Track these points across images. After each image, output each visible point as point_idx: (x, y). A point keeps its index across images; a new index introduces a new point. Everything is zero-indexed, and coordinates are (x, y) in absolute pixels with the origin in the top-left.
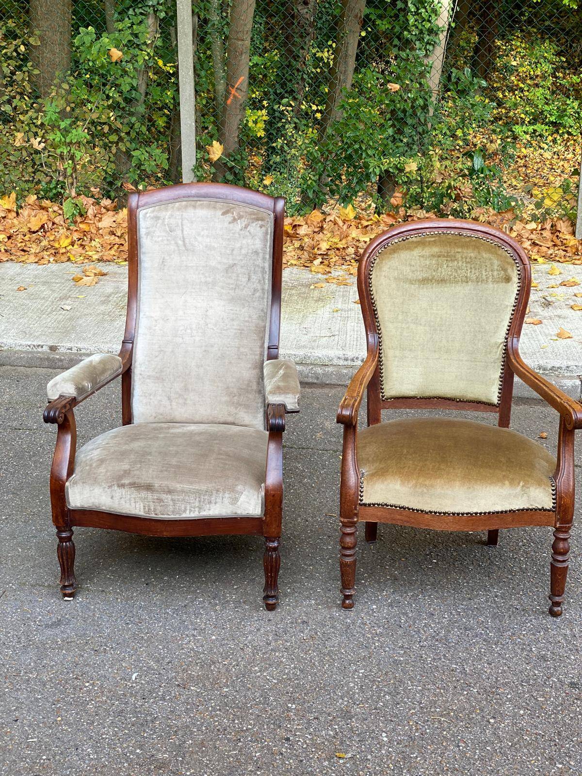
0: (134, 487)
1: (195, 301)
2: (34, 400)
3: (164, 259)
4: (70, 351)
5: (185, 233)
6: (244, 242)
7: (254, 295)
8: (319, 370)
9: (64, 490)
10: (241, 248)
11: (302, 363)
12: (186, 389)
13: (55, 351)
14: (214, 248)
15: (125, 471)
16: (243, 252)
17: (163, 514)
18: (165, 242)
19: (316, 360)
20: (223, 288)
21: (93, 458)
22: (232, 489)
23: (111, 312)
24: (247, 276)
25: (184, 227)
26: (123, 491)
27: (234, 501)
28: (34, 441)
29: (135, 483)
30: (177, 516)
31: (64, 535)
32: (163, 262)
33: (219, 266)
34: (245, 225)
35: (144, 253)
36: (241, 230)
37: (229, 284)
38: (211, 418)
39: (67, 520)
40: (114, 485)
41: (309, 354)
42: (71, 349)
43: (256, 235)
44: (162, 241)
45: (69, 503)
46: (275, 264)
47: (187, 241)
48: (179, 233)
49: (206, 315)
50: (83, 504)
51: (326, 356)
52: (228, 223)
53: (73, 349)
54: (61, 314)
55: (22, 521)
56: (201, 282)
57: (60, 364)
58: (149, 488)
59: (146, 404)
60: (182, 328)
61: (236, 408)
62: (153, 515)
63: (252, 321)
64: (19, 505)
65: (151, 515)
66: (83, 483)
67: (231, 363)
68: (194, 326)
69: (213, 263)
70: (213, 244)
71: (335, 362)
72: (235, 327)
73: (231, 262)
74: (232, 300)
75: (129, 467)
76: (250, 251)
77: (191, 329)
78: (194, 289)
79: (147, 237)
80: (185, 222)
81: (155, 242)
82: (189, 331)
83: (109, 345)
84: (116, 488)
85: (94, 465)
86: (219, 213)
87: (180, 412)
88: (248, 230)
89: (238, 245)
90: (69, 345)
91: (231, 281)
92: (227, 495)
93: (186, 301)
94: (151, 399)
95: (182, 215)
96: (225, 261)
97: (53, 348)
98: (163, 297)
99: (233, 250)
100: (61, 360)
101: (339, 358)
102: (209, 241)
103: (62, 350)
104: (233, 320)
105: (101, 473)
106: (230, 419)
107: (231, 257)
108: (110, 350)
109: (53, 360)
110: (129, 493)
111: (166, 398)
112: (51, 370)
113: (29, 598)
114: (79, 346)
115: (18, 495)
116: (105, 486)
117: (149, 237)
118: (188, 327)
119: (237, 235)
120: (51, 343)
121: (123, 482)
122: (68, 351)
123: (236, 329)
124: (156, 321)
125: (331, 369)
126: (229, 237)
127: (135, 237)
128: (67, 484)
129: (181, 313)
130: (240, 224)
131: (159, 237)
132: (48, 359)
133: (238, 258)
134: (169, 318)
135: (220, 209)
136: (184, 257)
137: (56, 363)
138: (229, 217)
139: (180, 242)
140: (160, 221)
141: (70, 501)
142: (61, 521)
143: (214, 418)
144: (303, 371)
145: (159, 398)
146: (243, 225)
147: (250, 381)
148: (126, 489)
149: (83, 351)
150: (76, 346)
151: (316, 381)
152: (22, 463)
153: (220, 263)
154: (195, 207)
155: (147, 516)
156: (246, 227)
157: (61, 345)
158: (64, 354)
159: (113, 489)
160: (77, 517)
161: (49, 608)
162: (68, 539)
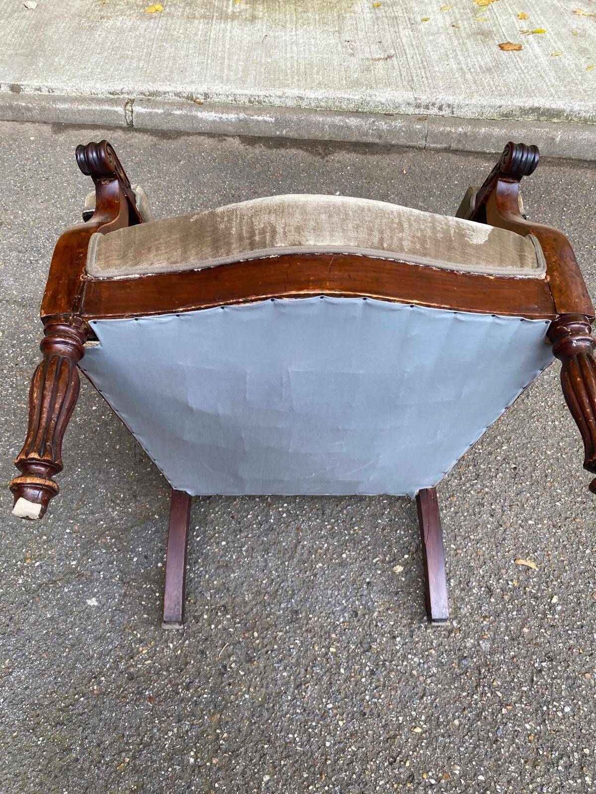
4: (39, 93)
8: (383, 125)
11: (357, 112)
13: (18, 92)
19: (377, 106)
23: (88, 11)
41: (368, 99)
42: (39, 89)
51: (391, 100)
53: (43, 90)
54: (24, 17)
57: (29, 114)
71: (403, 109)
83: (91, 84)
90: (36, 83)
97: (15, 89)
100: (29, 109)
101: (409, 104)
103: (28, 91)
108: (93, 91)
109: (18, 109)
112: (18, 126)
114: (50, 84)
120: (11, 80)
122: (36, 93)
125: (399, 123)
132: (11, 108)
137: (23, 114)
144: (361, 126)
149: (57, 93)
150: (46, 84)
151: (378, 141)
157: (24, 83)
158: (31, 98)
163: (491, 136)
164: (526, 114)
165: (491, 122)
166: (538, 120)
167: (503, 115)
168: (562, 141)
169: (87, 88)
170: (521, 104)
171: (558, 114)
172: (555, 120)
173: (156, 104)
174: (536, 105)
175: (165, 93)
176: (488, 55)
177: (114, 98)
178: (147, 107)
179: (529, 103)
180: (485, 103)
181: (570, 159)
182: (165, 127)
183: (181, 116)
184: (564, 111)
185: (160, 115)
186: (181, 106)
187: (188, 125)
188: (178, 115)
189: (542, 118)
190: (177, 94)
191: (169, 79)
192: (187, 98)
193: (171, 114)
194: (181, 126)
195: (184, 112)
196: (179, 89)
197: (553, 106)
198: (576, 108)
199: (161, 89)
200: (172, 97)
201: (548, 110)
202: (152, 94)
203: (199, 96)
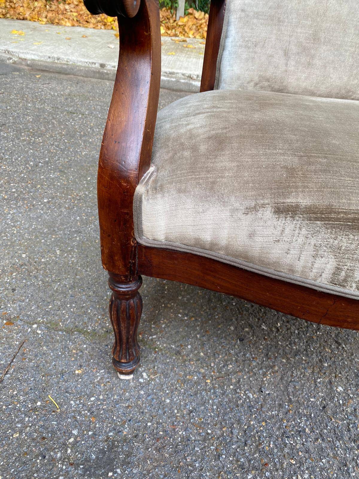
0: (321, 219)
2: (87, 95)
4: (114, 69)
9: (131, 202)
13: (103, 68)
15: (291, 171)
26: (288, 224)
28: (85, 123)
31: (123, 288)
39: (134, 264)
40: (263, 206)
42: (115, 67)
45: (141, 232)
55: (65, 208)
57: (107, 76)
59: (247, 60)
64: (65, 185)
66: (180, 191)
84: (268, 213)
85: (203, 148)
90: (113, 64)
94: (255, 53)
97: (102, 66)
100: (107, 74)
103: (109, 67)
105: (225, 169)
109: (102, 73)
110: (304, 231)
111: (281, 52)
112: (100, 80)
115: (65, 173)
116: (237, 205)
120: (101, 62)
121: (291, 200)
122: (112, 68)
128: (140, 189)
132: (99, 72)
137: (104, 75)
141: (144, 228)
142: (120, 264)
145: (270, 52)
148: (298, 221)
152: (73, 142)
157: (107, 63)
158: (110, 70)
159: (259, 215)
160: (156, 260)
161: (93, 399)
162: (134, 294)
173: (171, 77)
175: (177, 73)
178: (168, 77)
182: (175, 88)
183: (184, 83)
185: (174, 81)
186: (184, 79)
187: (186, 88)
188: (182, 83)
190: (183, 75)
191: (180, 68)
192: (188, 77)
193: (179, 82)
194: (183, 87)
195: (186, 81)
196: (184, 72)
199: (175, 71)
200: (180, 75)
202: (170, 73)
203: (194, 76)
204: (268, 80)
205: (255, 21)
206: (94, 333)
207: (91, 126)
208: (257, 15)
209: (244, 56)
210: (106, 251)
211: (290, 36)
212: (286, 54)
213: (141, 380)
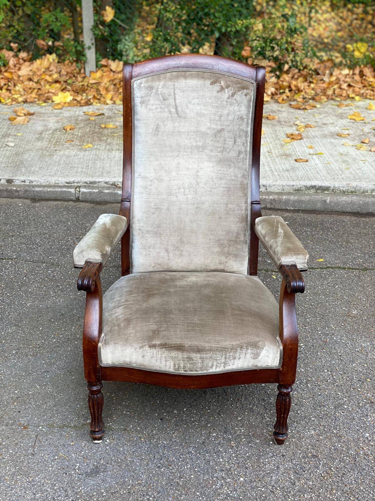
0: (165, 348)
1: (187, 163)
2: (5, 229)
3: (158, 125)
4: (24, 183)
5: (177, 101)
6: (231, 109)
7: (238, 156)
9: (97, 350)
10: (228, 115)
12: (182, 242)
13: (11, 183)
14: (204, 115)
15: (154, 332)
16: (230, 118)
17: (192, 371)
18: (159, 110)
20: (212, 151)
21: (118, 317)
22: (255, 345)
23: (46, 147)
24: (233, 140)
25: (177, 96)
26: (154, 351)
27: (256, 356)
29: (166, 344)
30: (205, 372)
31: (95, 388)
32: (157, 128)
33: (209, 132)
34: (232, 94)
35: (139, 120)
36: (228, 98)
37: (217, 147)
38: (203, 266)
39: (99, 376)
40: (145, 345)
42: (24, 182)
43: (241, 103)
44: (156, 108)
45: (101, 361)
46: (256, 128)
47: (179, 109)
48: (171, 101)
49: (197, 176)
50: (114, 362)
52: (216, 92)
53: (26, 182)
54: (7, 150)
55: (31, 355)
56: (192, 146)
57: (17, 194)
58: (179, 348)
59: (146, 255)
60: (175, 187)
61: (227, 257)
62: (182, 372)
63: (237, 180)
64: (24, 337)
65: (180, 372)
66: (115, 344)
67: (220, 218)
68: (186, 186)
69: (203, 129)
70: (203, 111)
72: (223, 186)
73: (219, 127)
74: (220, 162)
75: (156, 326)
76: (236, 117)
77: (184, 188)
78: (186, 152)
79: (142, 105)
80: (177, 91)
81: (150, 109)
82: (182, 190)
83: (55, 178)
84: (147, 348)
86: (208, 82)
87: (177, 263)
88: (234, 98)
89: (226, 112)
90: (22, 178)
91: (219, 145)
92: (249, 351)
93: (179, 163)
94: (150, 251)
95: (174, 85)
96: (214, 126)
97: (9, 181)
98: (157, 160)
99: (221, 117)
100: (17, 191)
102: (199, 108)
103: (17, 183)
104: (221, 179)
105: (131, 333)
106: (221, 267)
107: (219, 122)
108: (57, 182)
109: (11, 191)
110: (160, 353)
111: (164, 251)
112: (10, 200)
113: (62, 442)
114: (31, 179)
115: (20, 327)
116: (136, 346)
117: (143, 105)
118: (181, 186)
119: (225, 103)
120: (7, 177)
121: (154, 343)
122: (22, 183)
123: (224, 187)
124: (151, 181)
126: (217, 105)
127: (130, 105)
128: (100, 344)
129: (174, 174)
130: (227, 93)
131: (153, 105)
132: (7, 190)
133: (226, 123)
134: (163, 178)
135: (209, 79)
136: (177, 124)
137: (13, 194)
138: (217, 87)
139: (173, 110)
140: (154, 91)
141: (102, 359)
142: (93, 377)
143: (207, 266)
145: (157, 250)
146: (230, 94)
147: (238, 234)
148: (157, 349)
149: (34, 183)
150: (29, 179)
152: (15, 294)
153: (209, 128)
154: (185, 77)
155: (177, 372)
156: (233, 95)
157: (15, 178)
158: (19, 186)
159: (144, 349)
160: (108, 373)
161: (83, 453)
162: (99, 391)
163: (289, 200)
164: (309, 189)
165: (289, 194)
166: (316, 192)
167: (296, 190)
168: (331, 202)
169: (53, 180)
170: (305, 184)
171: (327, 189)
172: (326, 192)
173: (93, 188)
174: (313, 184)
175: (99, 182)
176: (288, 164)
177: (69, 185)
178: (89, 189)
179: (309, 183)
180: (284, 184)
181: (338, 211)
182: (98, 200)
183: (108, 193)
184: (330, 187)
185: (96, 193)
186: (108, 188)
187: (112, 198)
188: (107, 193)
189: (318, 191)
190: (106, 183)
191: (101, 175)
192: (112, 185)
193: (102, 192)
194: (107, 198)
195: (110, 191)
196: (108, 180)
197: (324, 185)
198: (337, 185)
199: (97, 180)
200: (103, 184)
201: (321, 187)
202: (91, 183)
203: (119, 183)
204: (160, 265)
205: (147, 235)
206: (75, 426)
207: (24, 273)
208: (148, 232)
209: (144, 253)
210: (87, 372)
211: (168, 242)
212: (167, 251)
213: (107, 443)
